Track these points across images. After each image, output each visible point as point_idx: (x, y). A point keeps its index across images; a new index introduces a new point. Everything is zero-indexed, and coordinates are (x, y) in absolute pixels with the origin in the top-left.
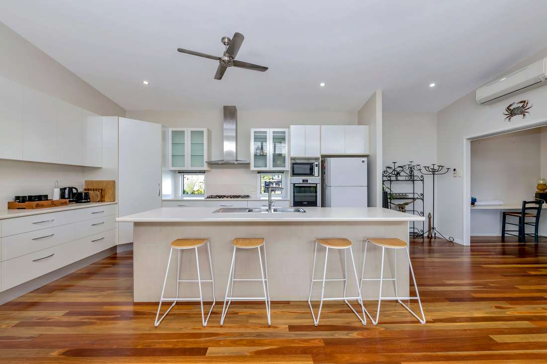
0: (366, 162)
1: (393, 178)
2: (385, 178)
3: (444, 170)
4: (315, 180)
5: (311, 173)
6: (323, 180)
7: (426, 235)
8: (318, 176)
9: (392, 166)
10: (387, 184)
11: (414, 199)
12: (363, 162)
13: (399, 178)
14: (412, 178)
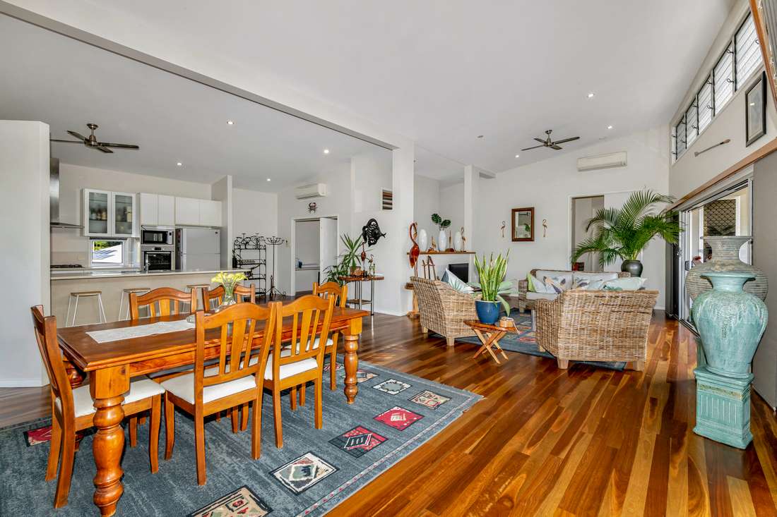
0: (219, 233)
1: (243, 247)
2: (236, 247)
3: (281, 242)
4: (168, 247)
5: (165, 241)
6: (178, 249)
7: (268, 294)
8: (173, 244)
9: (242, 236)
10: (237, 252)
11: (260, 264)
12: (216, 233)
13: (247, 247)
14: (258, 247)
